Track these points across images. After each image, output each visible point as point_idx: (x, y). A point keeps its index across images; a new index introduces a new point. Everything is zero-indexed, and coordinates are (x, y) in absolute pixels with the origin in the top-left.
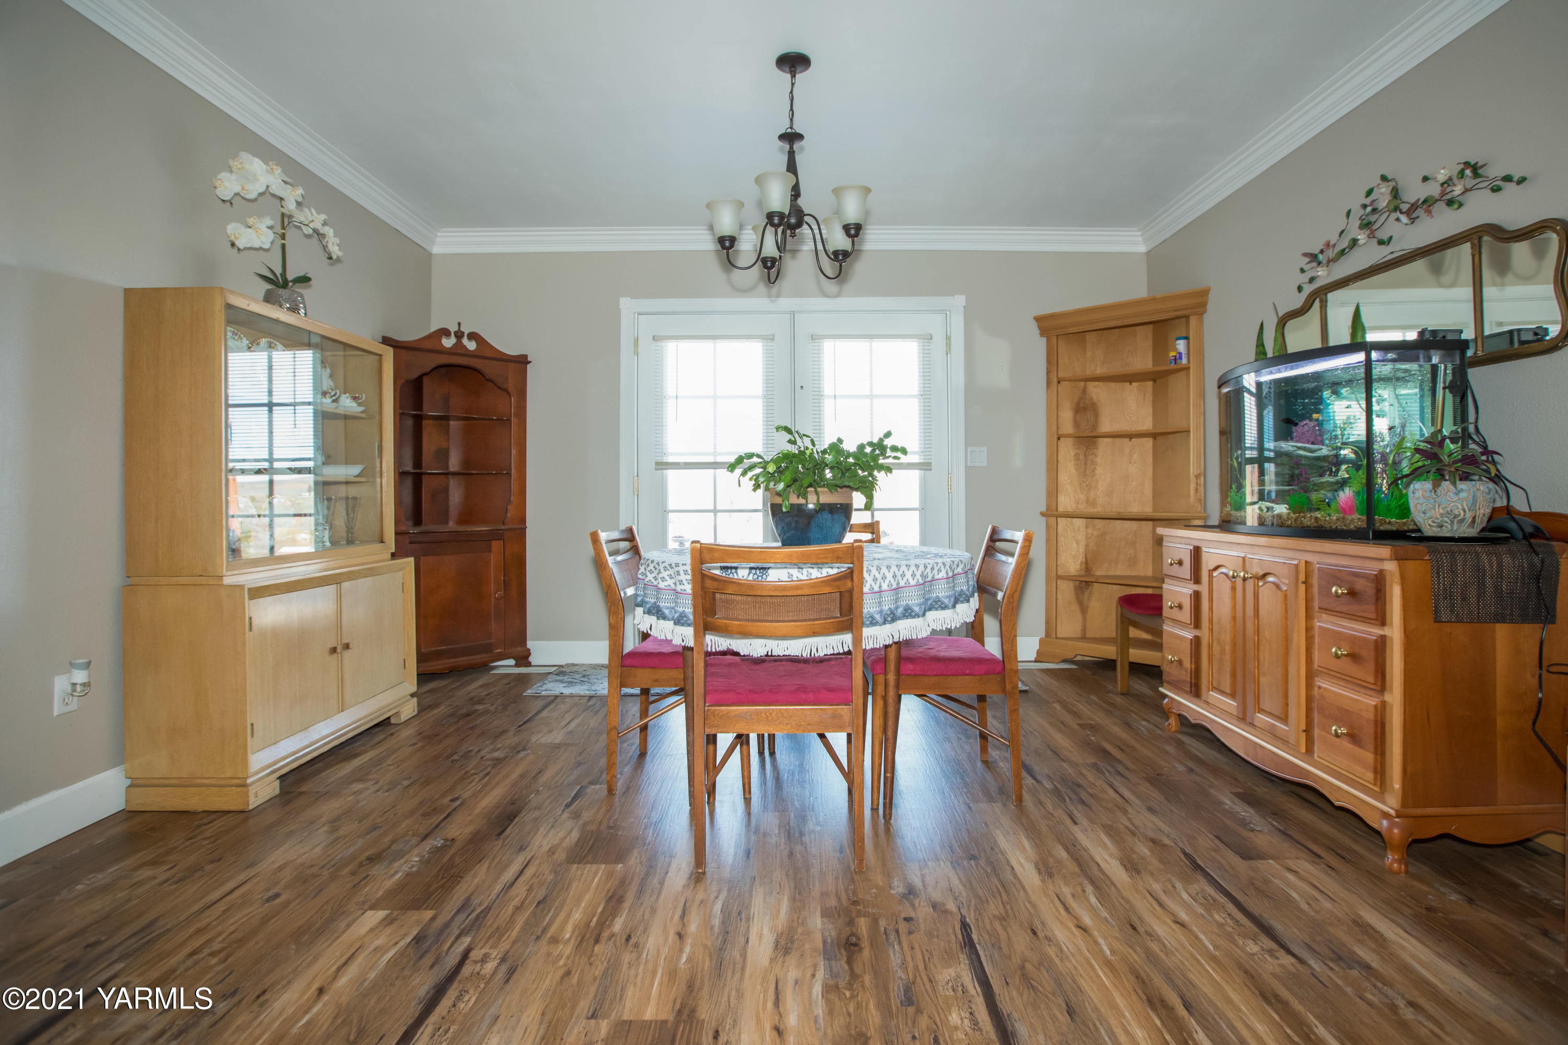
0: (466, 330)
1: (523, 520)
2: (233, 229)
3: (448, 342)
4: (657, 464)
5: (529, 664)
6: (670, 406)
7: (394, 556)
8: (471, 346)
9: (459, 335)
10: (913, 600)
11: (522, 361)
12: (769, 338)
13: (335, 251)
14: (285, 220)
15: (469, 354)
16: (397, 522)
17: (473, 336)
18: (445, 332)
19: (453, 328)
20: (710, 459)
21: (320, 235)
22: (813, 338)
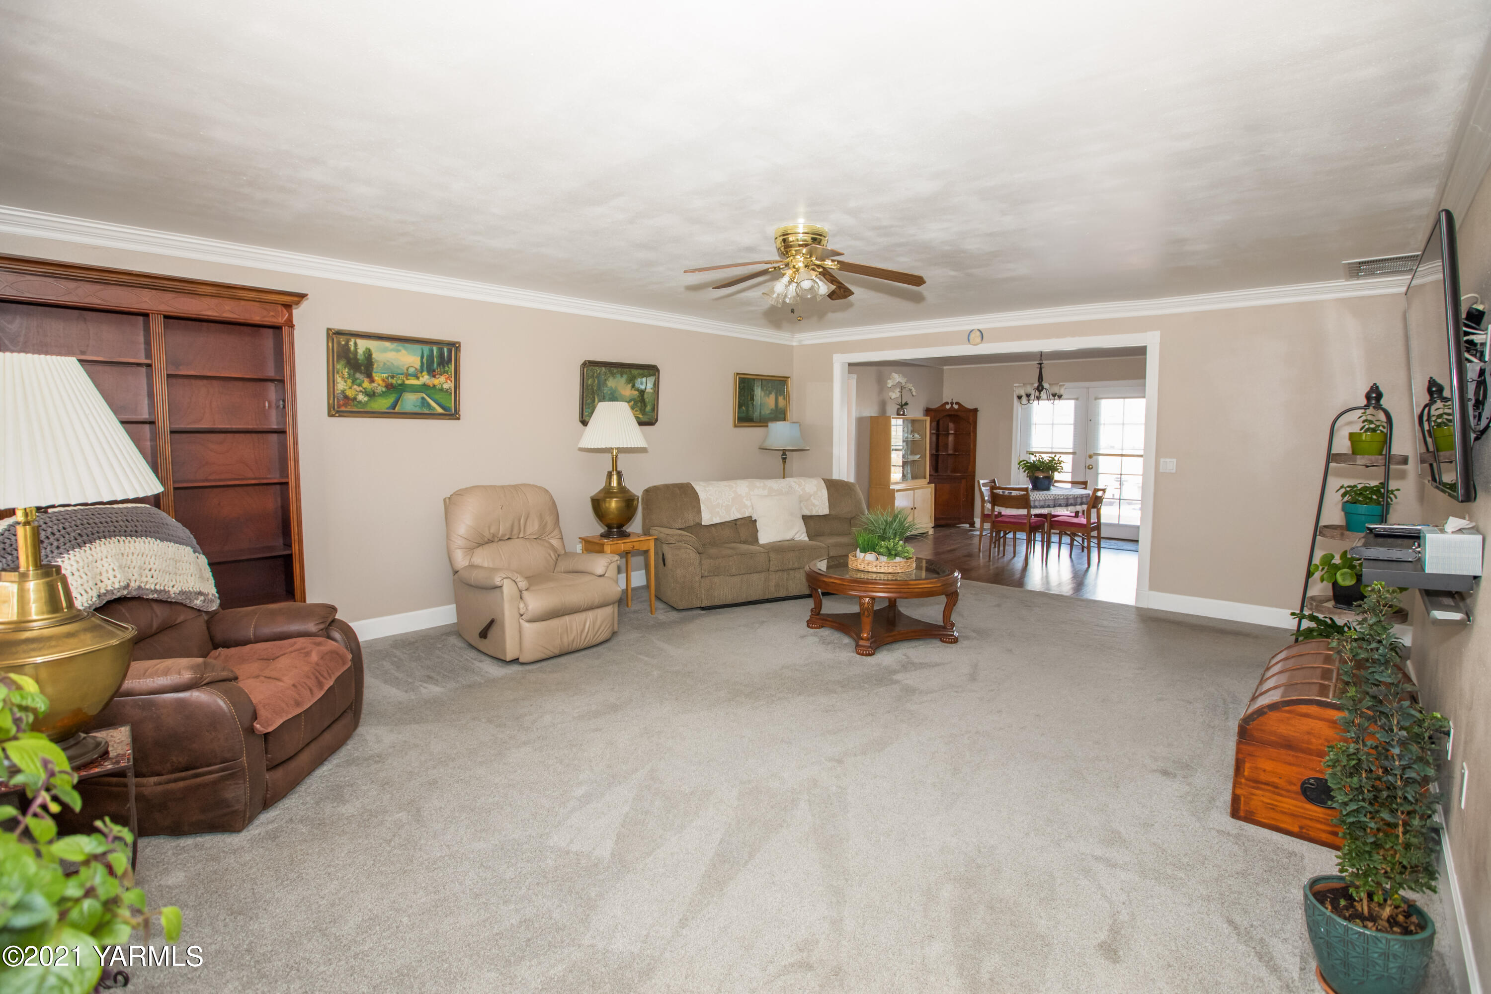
0: (954, 401)
1: (974, 472)
2: (891, 394)
3: (948, 407)
4: (1027, 452)
5: (974, 527)
6: (1034, 428)
7: (929, 483)
8: (956, 407)
9: (952, 403)
10: (1051, 503)
11: (975, 411)
12: (1077, 399)
13: (914, 393)
14: (902, 388)
15: (956, 410)
16: (930, 471)
17: (957, 403)
18: (947, 403)
19: (950, 401)
20: (1050, 450)
21: (910, 390)
22: (1096, 399)
